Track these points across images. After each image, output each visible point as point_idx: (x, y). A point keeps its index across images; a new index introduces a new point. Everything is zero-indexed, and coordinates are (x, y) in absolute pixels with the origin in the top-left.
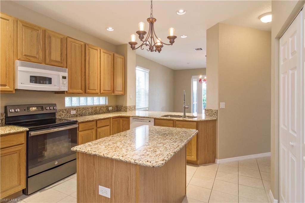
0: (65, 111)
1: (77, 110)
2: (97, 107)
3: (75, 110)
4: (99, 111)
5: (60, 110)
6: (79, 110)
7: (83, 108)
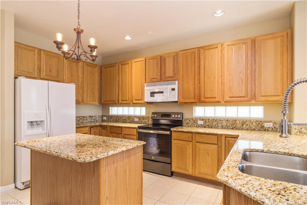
0: (191, 120)
1: (205, 120)
2: (236, 120)
3: (203, 120)
4: (240, 126)
5: (187, 119)
6: (207, 121)
7: (214, 120)
